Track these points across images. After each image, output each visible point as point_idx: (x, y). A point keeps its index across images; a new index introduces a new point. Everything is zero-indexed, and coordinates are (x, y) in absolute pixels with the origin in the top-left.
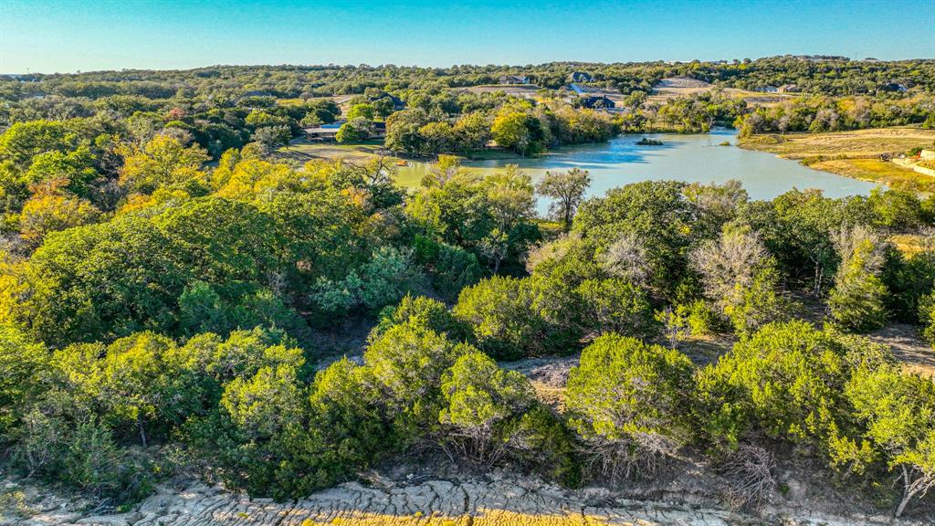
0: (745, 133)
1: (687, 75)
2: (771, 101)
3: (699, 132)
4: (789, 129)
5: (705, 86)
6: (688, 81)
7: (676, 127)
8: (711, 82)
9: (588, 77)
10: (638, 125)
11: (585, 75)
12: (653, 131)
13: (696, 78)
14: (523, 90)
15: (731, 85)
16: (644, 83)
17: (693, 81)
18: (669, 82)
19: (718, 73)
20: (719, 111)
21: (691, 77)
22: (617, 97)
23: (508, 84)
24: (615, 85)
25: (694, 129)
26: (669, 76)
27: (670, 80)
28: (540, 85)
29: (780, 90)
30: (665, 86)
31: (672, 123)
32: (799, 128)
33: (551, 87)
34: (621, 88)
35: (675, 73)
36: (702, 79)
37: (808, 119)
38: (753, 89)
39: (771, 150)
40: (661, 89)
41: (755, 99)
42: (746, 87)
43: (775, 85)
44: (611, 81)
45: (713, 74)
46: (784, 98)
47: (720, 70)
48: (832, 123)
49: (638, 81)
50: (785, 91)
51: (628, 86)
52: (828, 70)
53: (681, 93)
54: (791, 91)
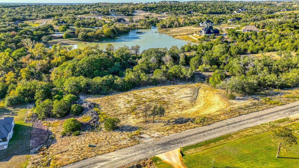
0: (159, 28)
2: (163, 17)
3: (149, 28)
4: (169, 27)
5: (146, 13)
7: (143, 27)
8: (147, 11)
9: (115, 11)
10: (134, 27)
11: (114, 10)
12: (138, 28)
14: (98, 16)
15: (152, 12)
16: (130, 13)
18: (137, 12)
20: (151, 21)
21: (142, 10)
22: (124, 17)
23: (92, 14)
24: (123, 13)
25: (147, 27)
26: (137, 10)
27: (137, 11)
28: (102, 14)
29: (165, 13)
30: (136, 13)
31: (142, 26)
32: (170, 27)
33: (105, 15)
34: (125, 14)
35: (138, 9)
36: (145, 10)
37: (172, 24)
38: (158, 14)
39: (166, 33)
40: (135, 14)
41: (159, 17)
42: (156, 13)
43: (163, 12)
44: (122, 12)
45: (147, 9)
46: (166, 16)
47: (149, 8)
48: (178, 25)
49: (129, 12)
50: (166, 14)
51: (127, 13)
52: (175, 7)
53: (140, 15)
54: (167, 14)
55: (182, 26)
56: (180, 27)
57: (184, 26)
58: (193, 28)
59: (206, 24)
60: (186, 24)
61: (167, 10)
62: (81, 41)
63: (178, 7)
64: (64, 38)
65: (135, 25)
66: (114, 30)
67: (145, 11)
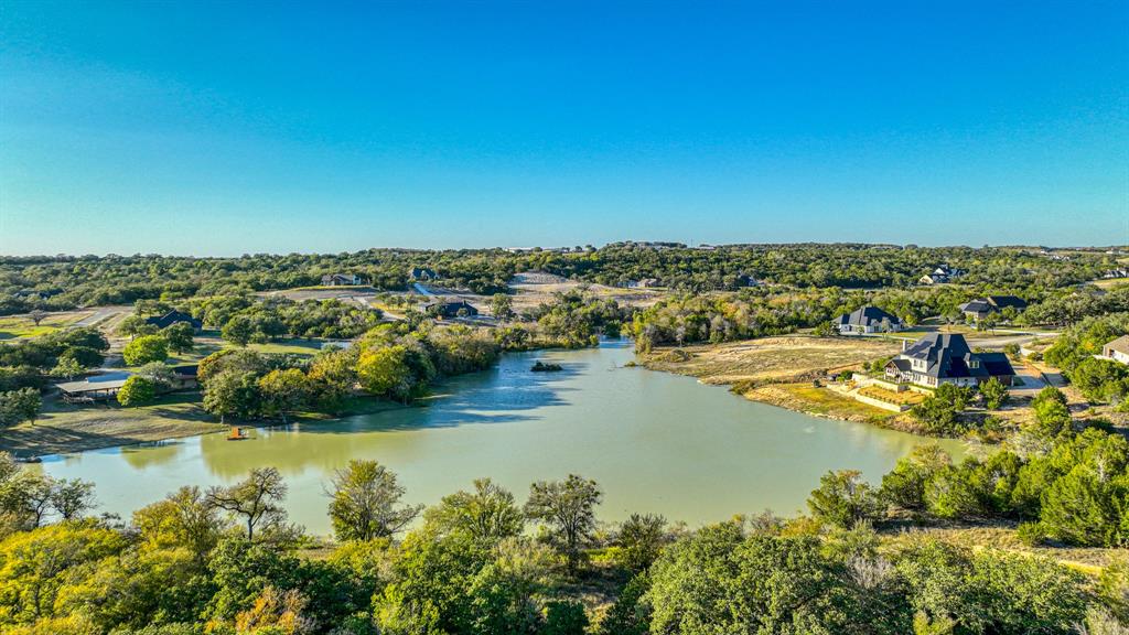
0: (643, 349)
1: (541, 270)
2: (638, 299)
3: (588, 344)
4: (688, 340)
5: (563, 281)
6: (544, 276)
7: (561, 340)
8: (568, 277)
9: (432, 274)
10: (519, 341)
11: (428, 271)
12: (538, 347)
13: (552, 273)
14: (355, 293)
15: (591, 279)
16: (497, 281)
17: (550, 276)
18: (523, 277)
19: (573, 267)
20: (592, 313)
21: (546, 271)
22: (472, 299)
23: (333, 286)
24: (465, 283)
25: (582, 342)
26: (523, 271)
27: (525, 275)
28: (375, 286)
29: (641, 284)
30: (519, 282)
31: (556, 335)
32: (695, 338)
33: (390, 288)
34: (473, 287)
35: (527, 267)
36: (558, 273)
37: (703, 328)
38: (616, 285)
39: (685, 372)
40: (517, 286)
41: (622, 297)
42: (607, 283)
43: (635, 279)
44: (461, 279)
45: (568, 267)
46: (649, 295)
47: (573, 262)
48: (727, 332)
49: (491, 278)
50: (647, 285)
51: (481, 284)
52: (678, 260)
53: (540, 292)
54: (653, 285)
55: (752, 337)
56: (742, 338)
57: (760, 337)
58: (808, 345)
59: (868, 324)
60: (770, 326)
61: (650, 272)
62: (215, 420)
63: (691, 260)
64: (124, 402)
65: (523, 332)
66: (416, 356)
67: (557, 277)
